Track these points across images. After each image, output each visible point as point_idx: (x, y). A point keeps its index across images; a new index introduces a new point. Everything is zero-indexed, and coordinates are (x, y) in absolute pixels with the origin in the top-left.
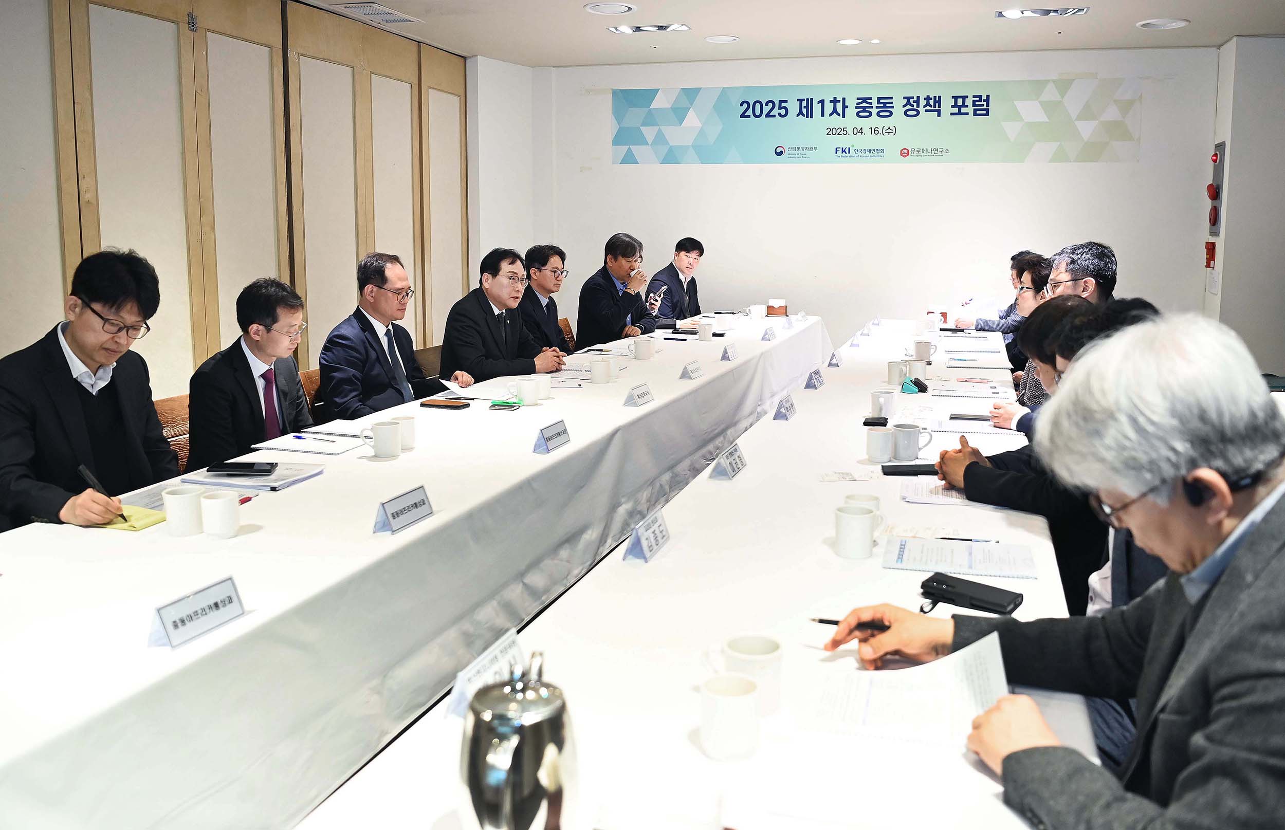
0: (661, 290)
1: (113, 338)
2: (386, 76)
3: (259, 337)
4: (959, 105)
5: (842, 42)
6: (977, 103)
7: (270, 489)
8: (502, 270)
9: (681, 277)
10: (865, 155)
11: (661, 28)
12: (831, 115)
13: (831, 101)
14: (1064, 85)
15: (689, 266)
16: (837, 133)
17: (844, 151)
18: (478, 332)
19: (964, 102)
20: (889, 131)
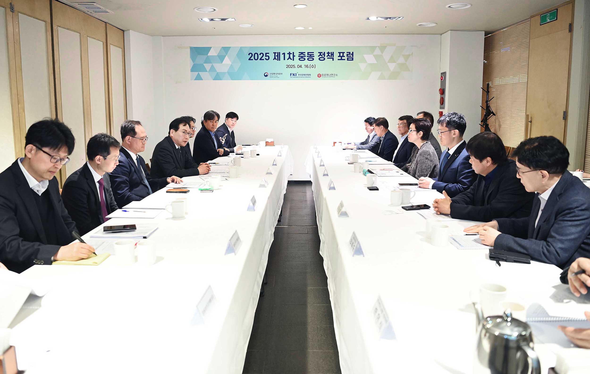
0: (225, 136)
1: (54, 165)
2: (93, 38)
3: (99, 162)
4: (341, 56)
5: (296, 28)
6: (348, 55)
7: (143, 238)
8: (180, 129)
9: (229, 129)
10: (303, 76)
11: (223, 20)
12: (288, 59)
13: (288, 54)
14: (383, 48)
15: (233, 124)
16: (291, 67)
17: (294, 75)
18: (171, 157)
19: (343, 54)
20: (313, 66)
